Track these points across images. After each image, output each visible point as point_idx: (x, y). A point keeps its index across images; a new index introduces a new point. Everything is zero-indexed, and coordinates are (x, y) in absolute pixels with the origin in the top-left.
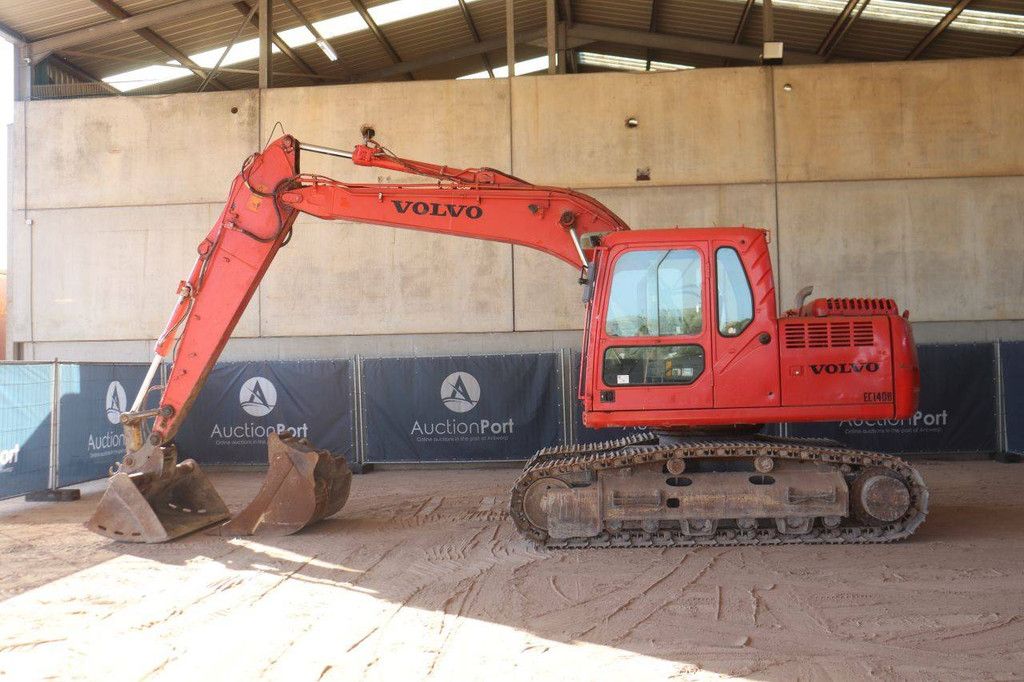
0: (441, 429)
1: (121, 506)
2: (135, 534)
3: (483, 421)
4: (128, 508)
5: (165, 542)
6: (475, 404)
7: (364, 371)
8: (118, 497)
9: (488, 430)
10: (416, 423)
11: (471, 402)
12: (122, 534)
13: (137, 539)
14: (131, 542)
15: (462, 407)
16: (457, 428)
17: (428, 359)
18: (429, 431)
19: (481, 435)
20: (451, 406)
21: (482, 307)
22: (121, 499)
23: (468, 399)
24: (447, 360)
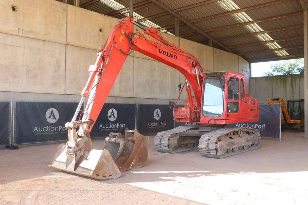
0: (45, 129)
1: (105, 164)
2: (110, 176)
3: (60, 126)
4: (108, 164)
5: (121, 177)
6: (57, 120)
7: (16, 107)
8: (104, 160)
9: (61, 129)
10: (36, 127)
11: (56, 119)
12: (105, 176)
13: (110, 177)
14: (109, 179)
15: (53, 121)
16: (50, 129)
17: (41, 103)
18: (41, 130)
19: (59, 131)
20: (49, 121)
21: (55, 84)
22: (105, 161)
23: (55, 118)
24: (47, 103)
